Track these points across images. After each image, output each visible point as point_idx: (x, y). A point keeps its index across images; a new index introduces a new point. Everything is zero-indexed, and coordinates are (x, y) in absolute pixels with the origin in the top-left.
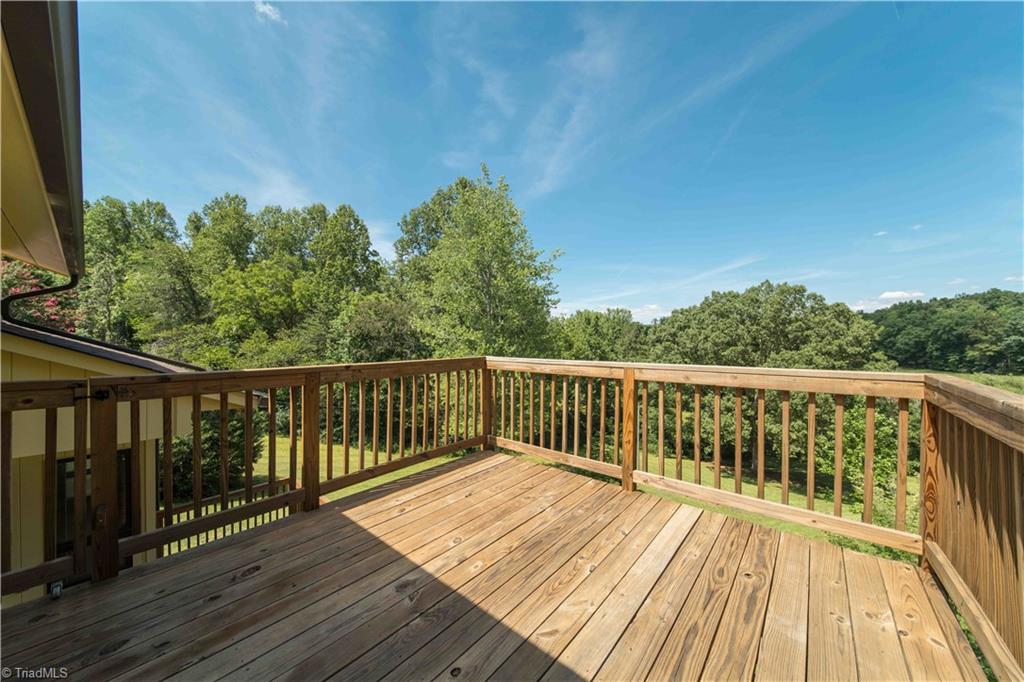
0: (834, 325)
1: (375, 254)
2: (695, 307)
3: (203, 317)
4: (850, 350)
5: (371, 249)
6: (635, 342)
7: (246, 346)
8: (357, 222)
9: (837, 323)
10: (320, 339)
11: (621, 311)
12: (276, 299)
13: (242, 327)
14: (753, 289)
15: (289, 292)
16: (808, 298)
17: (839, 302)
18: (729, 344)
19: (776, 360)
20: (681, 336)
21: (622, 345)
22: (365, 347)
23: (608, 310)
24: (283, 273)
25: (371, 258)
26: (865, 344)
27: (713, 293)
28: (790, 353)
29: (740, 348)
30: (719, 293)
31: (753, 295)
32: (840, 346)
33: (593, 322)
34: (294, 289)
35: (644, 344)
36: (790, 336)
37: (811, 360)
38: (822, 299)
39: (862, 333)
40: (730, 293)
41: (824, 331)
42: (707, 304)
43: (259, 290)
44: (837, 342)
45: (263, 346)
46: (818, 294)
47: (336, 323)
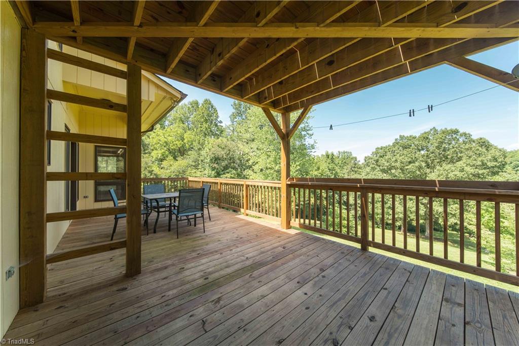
0: (478, 150)
1: (221, 122)
2: (389, 146)
3: (146, 152)
4: (490, 164)
5: (219, 120)
6: (354, 167)
7: (165, 163)
8: (212, 107)
9: (480, 149)
10: (196, 161)
11: (346, 152)
12: (177, 142)
13: (163, 155)
14: (425, 133)
15: (183, 139)
16: (461, 135)
17: (482, 137)
18: (410, 162)
19: (440, 170)
20: (381, 160)
21: (347, 169)
22: (217, 164)
23: (339, 152)
24: (180, 131)
25: (219, 124)
26: (500, 160)
27: (400, 136)
28: (449, 166)
29: (417, 164)
30: (404, 136)
31: (425, 135)
32: (482, 161)
33: (330, 157)
34: (185, 138)
35: (359, 168)
36: (449, 157)
37: (463, 169)
38: (470, 135)
39: (498, 154)
40: (411, 136)
41: (471, 153)
42: (396, 143)
43: (170, 138)
44: (480, 159)
45: (172, 163)
46: (467, 133)
47: (203, 153)
